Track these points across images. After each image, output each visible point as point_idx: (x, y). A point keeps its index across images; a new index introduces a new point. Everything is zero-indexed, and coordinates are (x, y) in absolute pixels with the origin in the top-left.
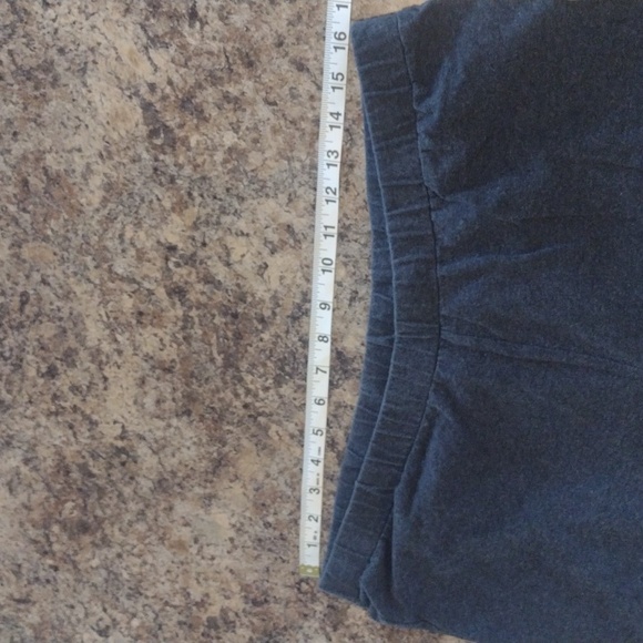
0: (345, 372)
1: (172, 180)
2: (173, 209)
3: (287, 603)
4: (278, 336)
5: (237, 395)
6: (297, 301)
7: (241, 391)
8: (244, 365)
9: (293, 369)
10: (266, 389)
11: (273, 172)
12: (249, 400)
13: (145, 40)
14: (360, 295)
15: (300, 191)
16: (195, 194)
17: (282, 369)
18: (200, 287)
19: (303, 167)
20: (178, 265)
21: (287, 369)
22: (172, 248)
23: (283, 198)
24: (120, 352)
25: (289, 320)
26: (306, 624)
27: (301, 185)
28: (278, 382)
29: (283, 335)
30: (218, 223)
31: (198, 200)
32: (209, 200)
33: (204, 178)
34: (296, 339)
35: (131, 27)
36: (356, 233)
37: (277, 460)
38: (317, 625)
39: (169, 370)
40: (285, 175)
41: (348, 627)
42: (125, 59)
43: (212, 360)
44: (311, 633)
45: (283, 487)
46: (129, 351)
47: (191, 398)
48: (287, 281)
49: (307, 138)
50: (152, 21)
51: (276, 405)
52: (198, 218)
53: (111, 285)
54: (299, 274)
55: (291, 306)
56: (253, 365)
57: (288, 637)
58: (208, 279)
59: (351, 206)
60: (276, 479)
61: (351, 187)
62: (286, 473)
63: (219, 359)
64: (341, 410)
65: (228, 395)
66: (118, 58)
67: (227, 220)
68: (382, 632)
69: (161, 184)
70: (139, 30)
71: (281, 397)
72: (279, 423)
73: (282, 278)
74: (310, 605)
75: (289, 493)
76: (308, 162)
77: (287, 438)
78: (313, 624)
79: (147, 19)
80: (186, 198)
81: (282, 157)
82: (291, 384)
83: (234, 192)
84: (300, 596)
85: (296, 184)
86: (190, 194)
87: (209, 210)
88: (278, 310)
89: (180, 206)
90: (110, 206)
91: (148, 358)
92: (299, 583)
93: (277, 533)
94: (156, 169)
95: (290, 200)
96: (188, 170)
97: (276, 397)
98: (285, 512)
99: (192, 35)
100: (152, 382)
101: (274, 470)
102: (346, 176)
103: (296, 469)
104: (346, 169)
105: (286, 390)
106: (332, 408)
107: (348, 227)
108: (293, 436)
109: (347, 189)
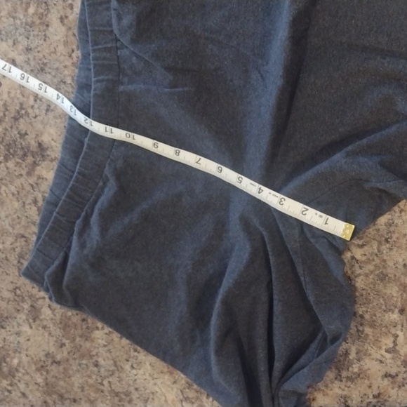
0: (43, 156)
3: (9, 301)
4: (6, 129)
6: (18, 108)
9: (15, 151)
11: (5, 25)
14: (52, 108)
15: (20, 39)
17: (8, 151)
19: (22, 24)
21: (11, 151)
23: (10, 42)
25: (13, 120)
26: (19, 316)
27: (20, 35)
28: (6, 159)
29: (9, 129)
34: (16, 132)
36: (50, 68)
37: (5, 208)
38: (24, 317)
40: (12, 28)
41: (41, 320)
44: (21, 322)
45: (8, 227)
48: (12, 95)
49: (24, 6)
51: (5, 174)
54: (19, 91)
55: (13, 111)
57: (8, 323)
59: (47, 51)
60: (4, 221)
61: (47, 39)
62: (10, 218)
64: (40, 181)
68: (60, 326)
71: (7, 168)
72: (6, 185)
73: (9, 93)
74: (21, 304)
75: (11, 231)
76: (24, 20)
77: (10, 195)
78: (22, 317)
81: (10, 16)
82: (13, 161)
84: (16, 297)
85: (18, 34)
88: (7, 113)
92: (15, 289)
93: (4, 256)
95: (14, 44)
97: (5, 169)
98: (8, 243)
102: (44, 31)
103: (15, 216)
104: (45, 27)
105: (11, 164)
106: (36, 178)
107: (45, 64)
108: (13, 194)
109: (45, 40)
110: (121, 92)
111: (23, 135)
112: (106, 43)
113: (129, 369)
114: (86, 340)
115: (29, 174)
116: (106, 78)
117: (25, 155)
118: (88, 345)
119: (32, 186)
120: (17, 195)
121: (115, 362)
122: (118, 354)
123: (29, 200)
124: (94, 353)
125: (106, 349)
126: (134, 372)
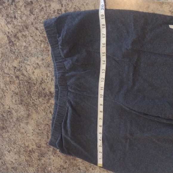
0: (52, 96)
1: (14, 53)
2: (15, 59)
3: (45, 148)
4: (38, 88)
5: (31, 100)
6: (41, 80)
7: (32, 99)
8: (32, 94)
9: (41, 95)
10: (37, 99)
11: (33, 52)
12: (33, 101)
13: (6, 22)
14: (53, 79)
15: (39, 56)
16: (19, 56)
17: (39, 95)
18: (21, 76)
19: (39, 51)
20: (17, 71)
21: (40, 95)
22: (15, 67)
23: (36, 57)
24: (7, 90)
25: (40, 84)
26: (49, 153)
27: (39, 55)
28: (39, 98)
29: (39, 87)
30: (24, 62)
31: (20, 57)
32: (22, 57)
33: (20, 52)
34: (41, 88)
35: (3, 20)
37: (40, 115)
38: (51, 153)
39: (17, 94)
40: (36, 52)
41: (57, 154)
42: (3, 26)
43: (25, 92)
44: (50, 155)
45: (42, 121)
46: (9, 90)
47: (22, 100)
48: (39, 76)
49: (40, 44)
50: (7, 18)
51: (39, 103)
52: (20, 61)
53: (4, 75)
54: (41, 74)
55: (39, 81)
56: (33, 94)
57: (45, 155)
58: (23, 75)
60: (40, 119)
61: (49, 55)
62: (42, 118)
63: (27, 92)
64: (52, 105)
65: (29, 100)
66: (2, 26)
67: (25, 62)
69: (12, 53)
70: (5, 20)
71: (40, 101)
72: (40, 107)
73: (37, 75)
74: (50, 149)
75: (43, 123)
76: (40, 50)
78: (50, 153)
79: (6, 18)
80: (17, 56)
81: (35, 48)
82: (41, 98)
83: (26, 56)
84: (47, 146)
85: (38, 54)
86: (18, 56)
87: (22, 59)
88: (37, 82)
89: (16, 58)
90: (3, 58)
91: (13, 91)
92: (47, 143)
93: (41, 132)
94: (11, 50)
95: (37, 58)
96: (17, 51)
97: (39, 101)
98: (43, 127)
99: (15, 22)
100: (14, 97)
101: (40, 117)
102: (48, 53)
103: (44, 118)
104: (48, 51)
105: (40, 100)
106: (50, 104)
107: (49, 64)
108: (43, 110)
109: (48, 56)
110: (67, 76)
111: (44, 89)
112: (59, 60)
113: (91, 170)
114: (74, 160)
115: (47, 103)
116: (61, 72)
117: (45, 96)
118: (75, 162)
119: (49, 107)
120: (44, 110)
121: (86, 168)
122: (87, 165)
123: (48, 112)
124: (78, 165)
125: (82, 163)
126: (93, 171)
